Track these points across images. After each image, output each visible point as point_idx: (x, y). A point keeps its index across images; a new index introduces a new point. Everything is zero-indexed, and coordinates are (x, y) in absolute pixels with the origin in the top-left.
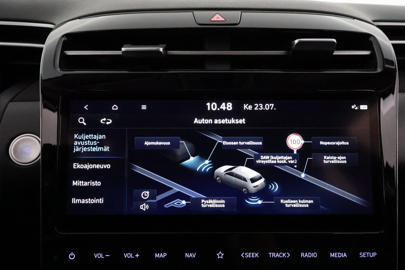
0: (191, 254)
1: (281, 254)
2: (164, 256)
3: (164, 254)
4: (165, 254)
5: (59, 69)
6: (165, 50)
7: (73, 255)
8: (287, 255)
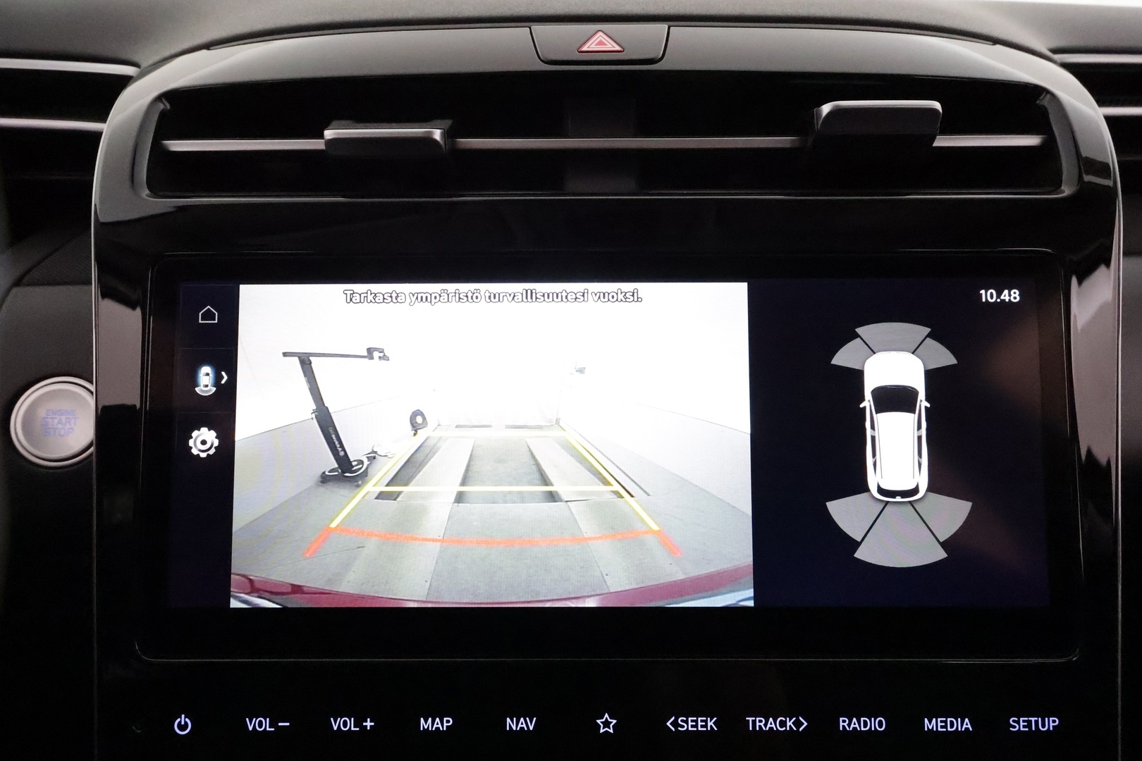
0: (522, 720)
1: (781, 720)
2: (445, 724)
3: (445, 719)
4: (448, 721)
5: (145, 192)
6: (449, 135)
7: (186, 722)
8: (798, 724)
